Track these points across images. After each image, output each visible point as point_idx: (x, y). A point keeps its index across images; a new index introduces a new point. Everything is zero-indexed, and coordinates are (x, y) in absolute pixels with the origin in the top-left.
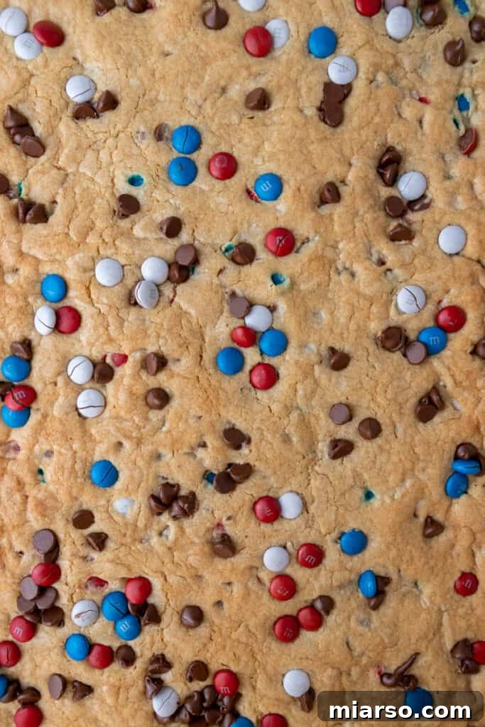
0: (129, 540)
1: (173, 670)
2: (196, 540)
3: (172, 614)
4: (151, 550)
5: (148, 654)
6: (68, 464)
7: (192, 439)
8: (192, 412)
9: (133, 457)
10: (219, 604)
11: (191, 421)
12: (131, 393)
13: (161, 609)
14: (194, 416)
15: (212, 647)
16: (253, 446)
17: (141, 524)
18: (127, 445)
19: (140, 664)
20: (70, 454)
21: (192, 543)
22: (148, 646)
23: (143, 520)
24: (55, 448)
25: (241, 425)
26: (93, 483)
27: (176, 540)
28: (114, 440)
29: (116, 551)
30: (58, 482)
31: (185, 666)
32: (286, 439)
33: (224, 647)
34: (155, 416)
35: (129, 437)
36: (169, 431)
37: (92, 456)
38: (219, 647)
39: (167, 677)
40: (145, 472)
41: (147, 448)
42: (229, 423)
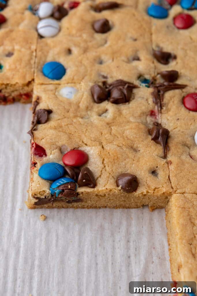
0: (71, 115)
2: (132, 119)
3: (108, 177)
4: (92, 124)
7: (129, 51)
8: (129, 35)
9: (80, 58)
10: (154, 172)
11: (129, 41)
12: (82, 20)
13: (96, 174)
14: (131, 38)
16: (179, 60)
17: (82, 105)
18: (75, 51)
20: (28, 52)
21: (128, 122)
23: (85, 102)
24: (17, 48)
25: (168, 48)
26: (44, 75)
27: (114, 118)
28: (65, 46)
29: (59, 121)
30: (15, 69)
34: (99, 37)
35: (77, 45)
36: (110, 46)
37: (46, 56)
40: (89, 69)
41: (92, 54)
42: (158, 46)
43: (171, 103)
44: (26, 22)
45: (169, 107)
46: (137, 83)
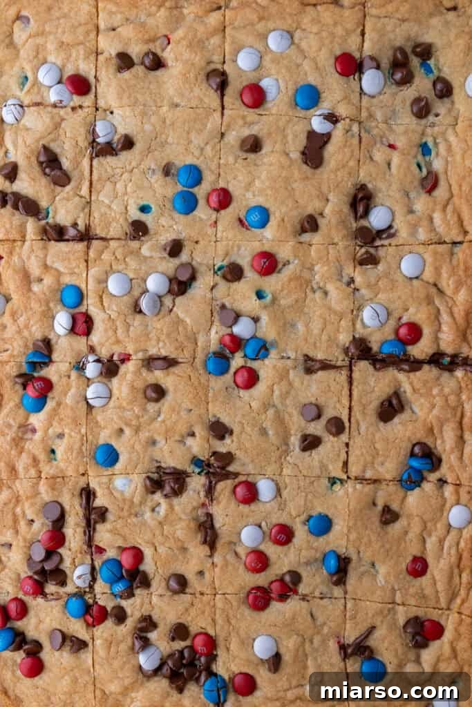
0: (125, 513)
1: (159, 629)
2: (183, 517)
3: (160, 580)
4: (144, 524)
5: (137, 615)
6: (77, 446)
7: (182, 428)
8: (184, 405)
9: (132, 442)
10: (201, 573)
11: (183, 413)
12: (133, 387)
13: (151, 576)
14: (185, 409)
15: (193, 612)
16: (234, 437)
17: (136, 500)
18: (127, 431)
19: (130, 623)
20: (79, 437)
21: (180, 519)
22: (138, 607)
23: (139, 498)
24: (67, 431)
25: (225, 420)
26: (97, 463)
27: (166, 516)
28: (116, 427)
29: (114, 524)
30: (68, 461)
31: (168, 627)
32: (264, 432)
33: (203, 612)
34: (152, 407)
35: (128, 424)
36: (163, 421)
37: (98, 439)
38: (199, 612)
39: (153, 636)
40: (142, 456)
41: (144, 435)
42: (215, 416)
43: (222, 496)
44: (73, 390)
45: (220, 499)
46: (190, 469)
